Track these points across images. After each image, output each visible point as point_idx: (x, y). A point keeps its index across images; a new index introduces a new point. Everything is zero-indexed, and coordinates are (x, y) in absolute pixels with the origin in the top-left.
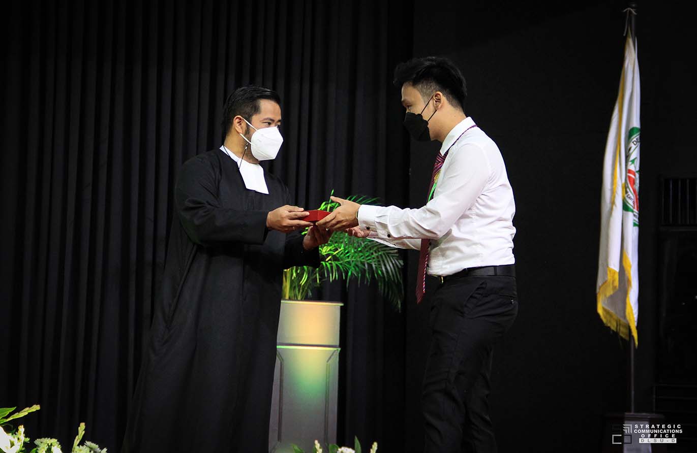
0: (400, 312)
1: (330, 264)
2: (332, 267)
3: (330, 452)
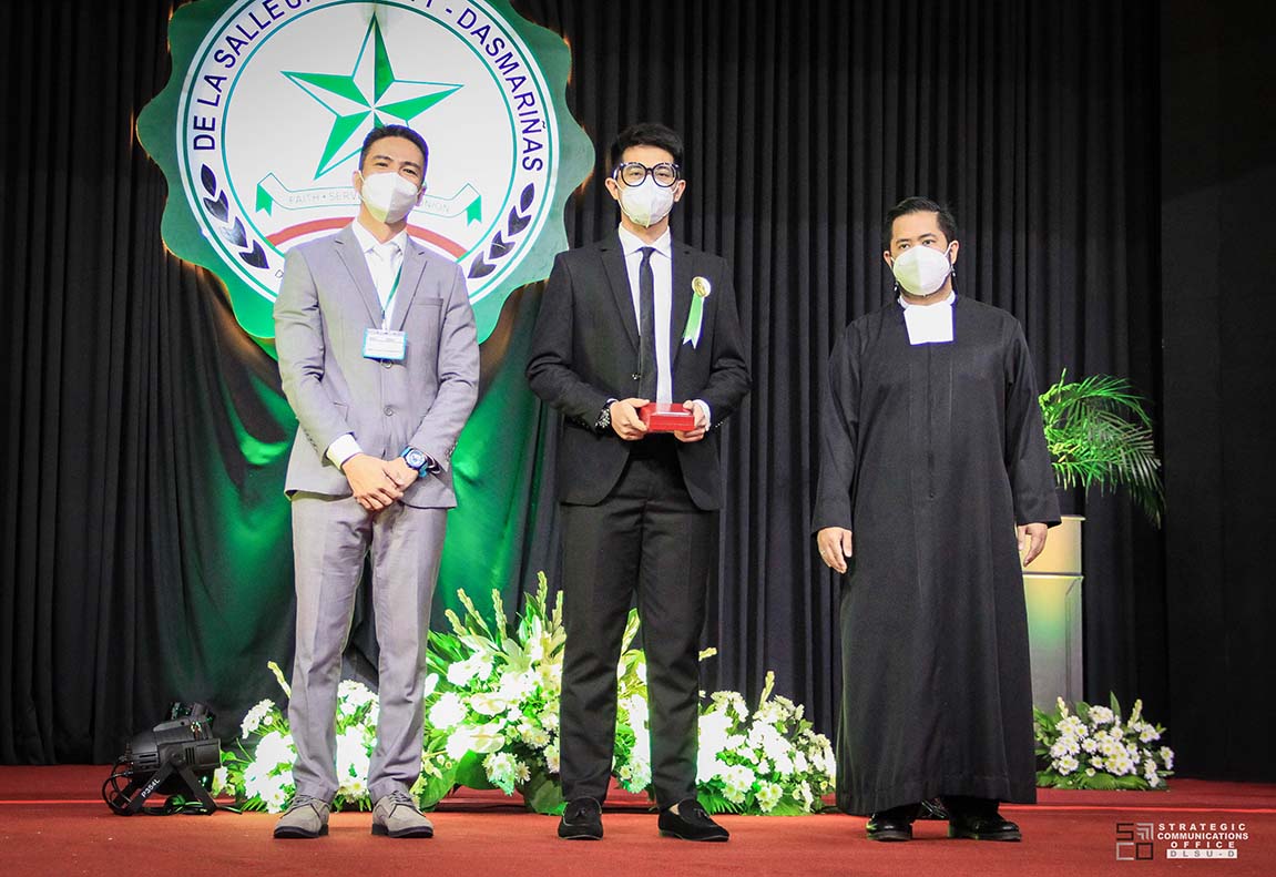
0: (1159, 527)
1: (1065, 466)
2: (1066, 470)
3: (1078, 712)
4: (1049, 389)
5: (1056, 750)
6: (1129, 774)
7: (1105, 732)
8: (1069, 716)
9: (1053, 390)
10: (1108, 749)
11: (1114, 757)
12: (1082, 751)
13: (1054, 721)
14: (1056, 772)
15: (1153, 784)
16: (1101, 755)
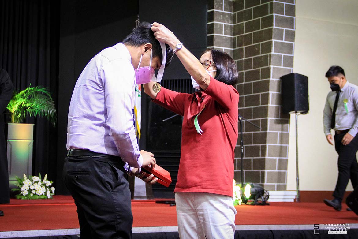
0: (55, 127)
2: (30, 111)
3: (30, 178)
4: (26, 89)
5: (23, 189)
6: (42, 195)
7: (36, 184)
8: (27, 179)
9: (27, 89)
10: (37, 188)
11: (39, 190)
12: (30, 189)
13: (23, 180)
14: (22, 195)
15: (49, 197)
16: (35, 190)
